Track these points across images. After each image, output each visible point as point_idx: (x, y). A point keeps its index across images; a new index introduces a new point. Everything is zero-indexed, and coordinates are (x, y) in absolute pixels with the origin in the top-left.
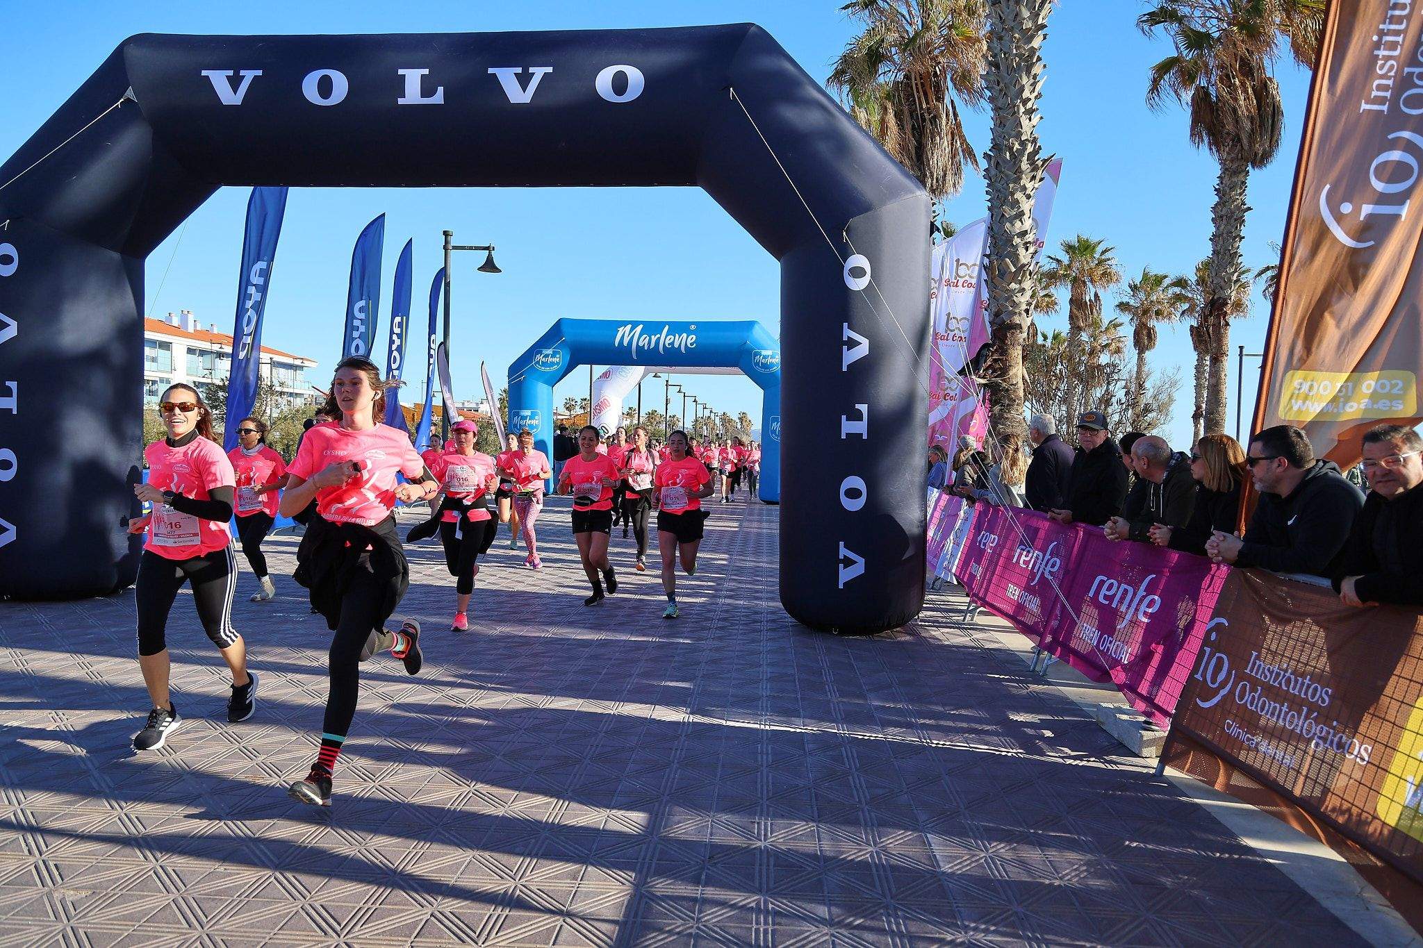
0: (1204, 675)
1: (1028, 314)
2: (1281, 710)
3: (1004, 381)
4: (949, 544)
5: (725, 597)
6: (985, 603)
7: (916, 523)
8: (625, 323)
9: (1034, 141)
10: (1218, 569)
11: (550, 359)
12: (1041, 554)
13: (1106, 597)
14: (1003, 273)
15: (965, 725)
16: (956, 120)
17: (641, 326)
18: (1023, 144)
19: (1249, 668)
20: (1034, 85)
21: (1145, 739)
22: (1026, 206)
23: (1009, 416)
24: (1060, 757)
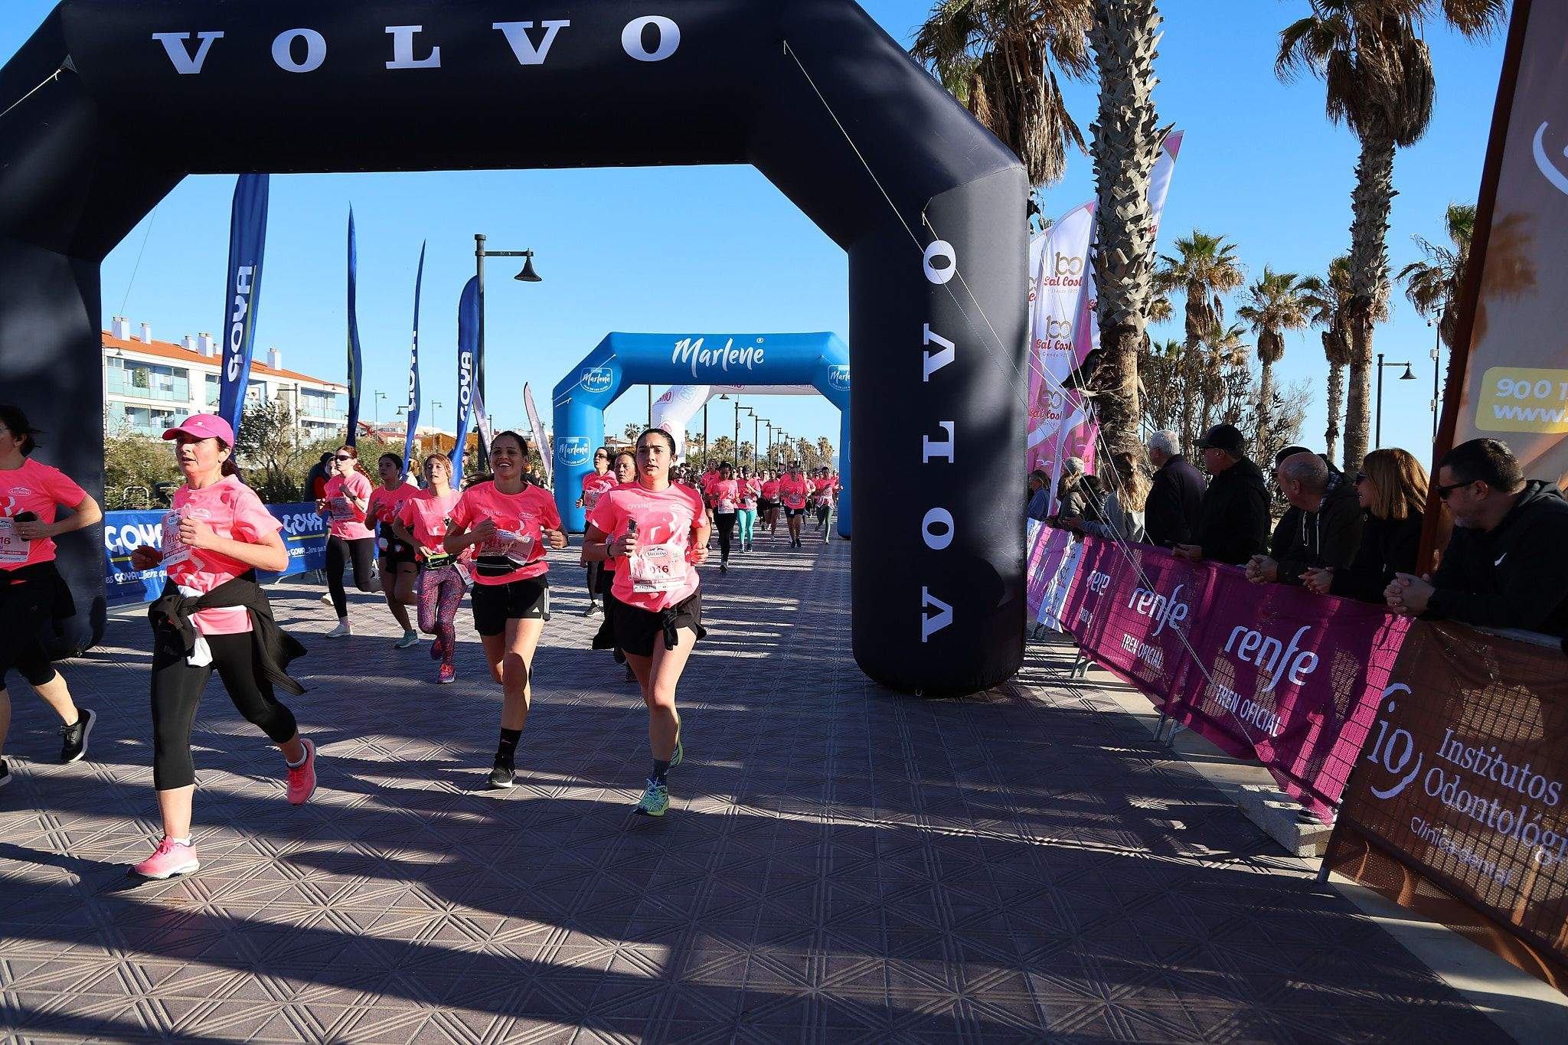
0: (1380, 756)
1: (1143, 314)
2: (1489, 808)
3: (1116, 393)
4: (1054, 585)
5: (792, 651)
6: (1096, 656)
7: (1014, 562)
8: (683, 337)
9: (1150, 109)
10: (1394, 619)
11: (599, 379)
12: (1164, 599)
13: (1246, 653)
14: (1115, 264)
15: (1075, 815)
16: (1056, 95)
17: (702, 340)
18: (1137, 112)
19: (1442, 750)
20: (1149, 41)
21: (1302, 834)
22: (1140, 185)
23: (1122, 434)
24: (1194, 858)
